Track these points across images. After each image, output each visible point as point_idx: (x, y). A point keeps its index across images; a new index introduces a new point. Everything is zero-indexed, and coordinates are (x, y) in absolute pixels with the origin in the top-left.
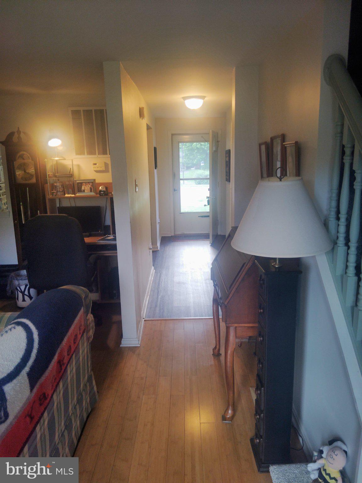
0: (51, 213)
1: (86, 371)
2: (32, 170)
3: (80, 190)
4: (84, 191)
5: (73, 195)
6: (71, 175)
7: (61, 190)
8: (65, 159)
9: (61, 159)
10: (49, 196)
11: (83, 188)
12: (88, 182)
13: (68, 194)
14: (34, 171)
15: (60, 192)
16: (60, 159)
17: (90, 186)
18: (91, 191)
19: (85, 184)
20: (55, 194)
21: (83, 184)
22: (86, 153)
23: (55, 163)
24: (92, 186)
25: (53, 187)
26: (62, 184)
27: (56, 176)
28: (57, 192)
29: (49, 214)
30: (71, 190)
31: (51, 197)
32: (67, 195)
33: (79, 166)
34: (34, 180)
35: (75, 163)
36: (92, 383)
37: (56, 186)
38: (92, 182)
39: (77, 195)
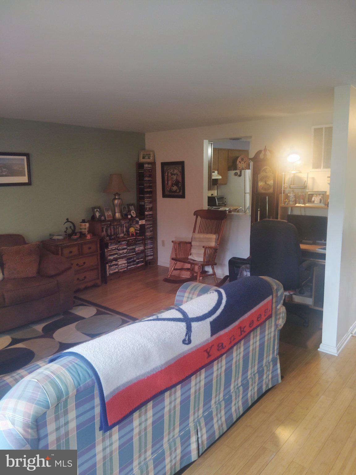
0: (281, 219)
1: (271, 352)
2: (271, 182)
3: (310, 201)
4: (314, 202)
5: (304, 205)
6: (304, 187)
7: (293, 200)
8: (301, 172)
9: (298, 173)
10: (281, 205)
11: (313, 199)
12: (318, 193)
13: (299, 203)
14: (273, 182)
15: (292, 201)
16: (296, 173)
17: (320, 197)
18: (320, 202)
19: (315, 195)
20: (287, 203)
21: (314, 195)
22: (322, 167)
23: (292, 176)
24: (323, 197)
25: (287, 197)
26: (295, 194)
27: (290, 188)
28: (289, 201)
29: (279, 220)
30: (302, 201)
31: (283, 205)
32: (297, 205)
33: (313, 179)
34: (271, 191)
35: (311, 176)
36: (276, 364)
37: (289, 196)
38: (323, 194)
39: (307, 205)
